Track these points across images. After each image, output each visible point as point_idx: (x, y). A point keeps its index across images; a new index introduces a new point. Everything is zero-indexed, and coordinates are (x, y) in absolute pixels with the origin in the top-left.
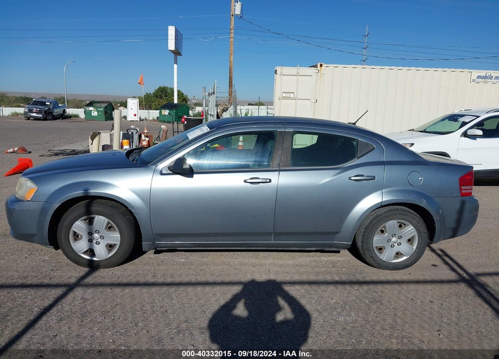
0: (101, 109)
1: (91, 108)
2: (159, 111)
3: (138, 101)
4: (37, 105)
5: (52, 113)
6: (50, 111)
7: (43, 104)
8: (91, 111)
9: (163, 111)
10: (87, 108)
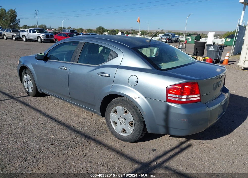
0: (194, 38)
1: (189, 37)
2: (225, 39)
3: (214, 33)
4: (166, 35)
5: (171, 39)
6: (170, 39)
7: (168, 35)
8: (189, 39)
9: (227, 39)
10: (187, 37)
